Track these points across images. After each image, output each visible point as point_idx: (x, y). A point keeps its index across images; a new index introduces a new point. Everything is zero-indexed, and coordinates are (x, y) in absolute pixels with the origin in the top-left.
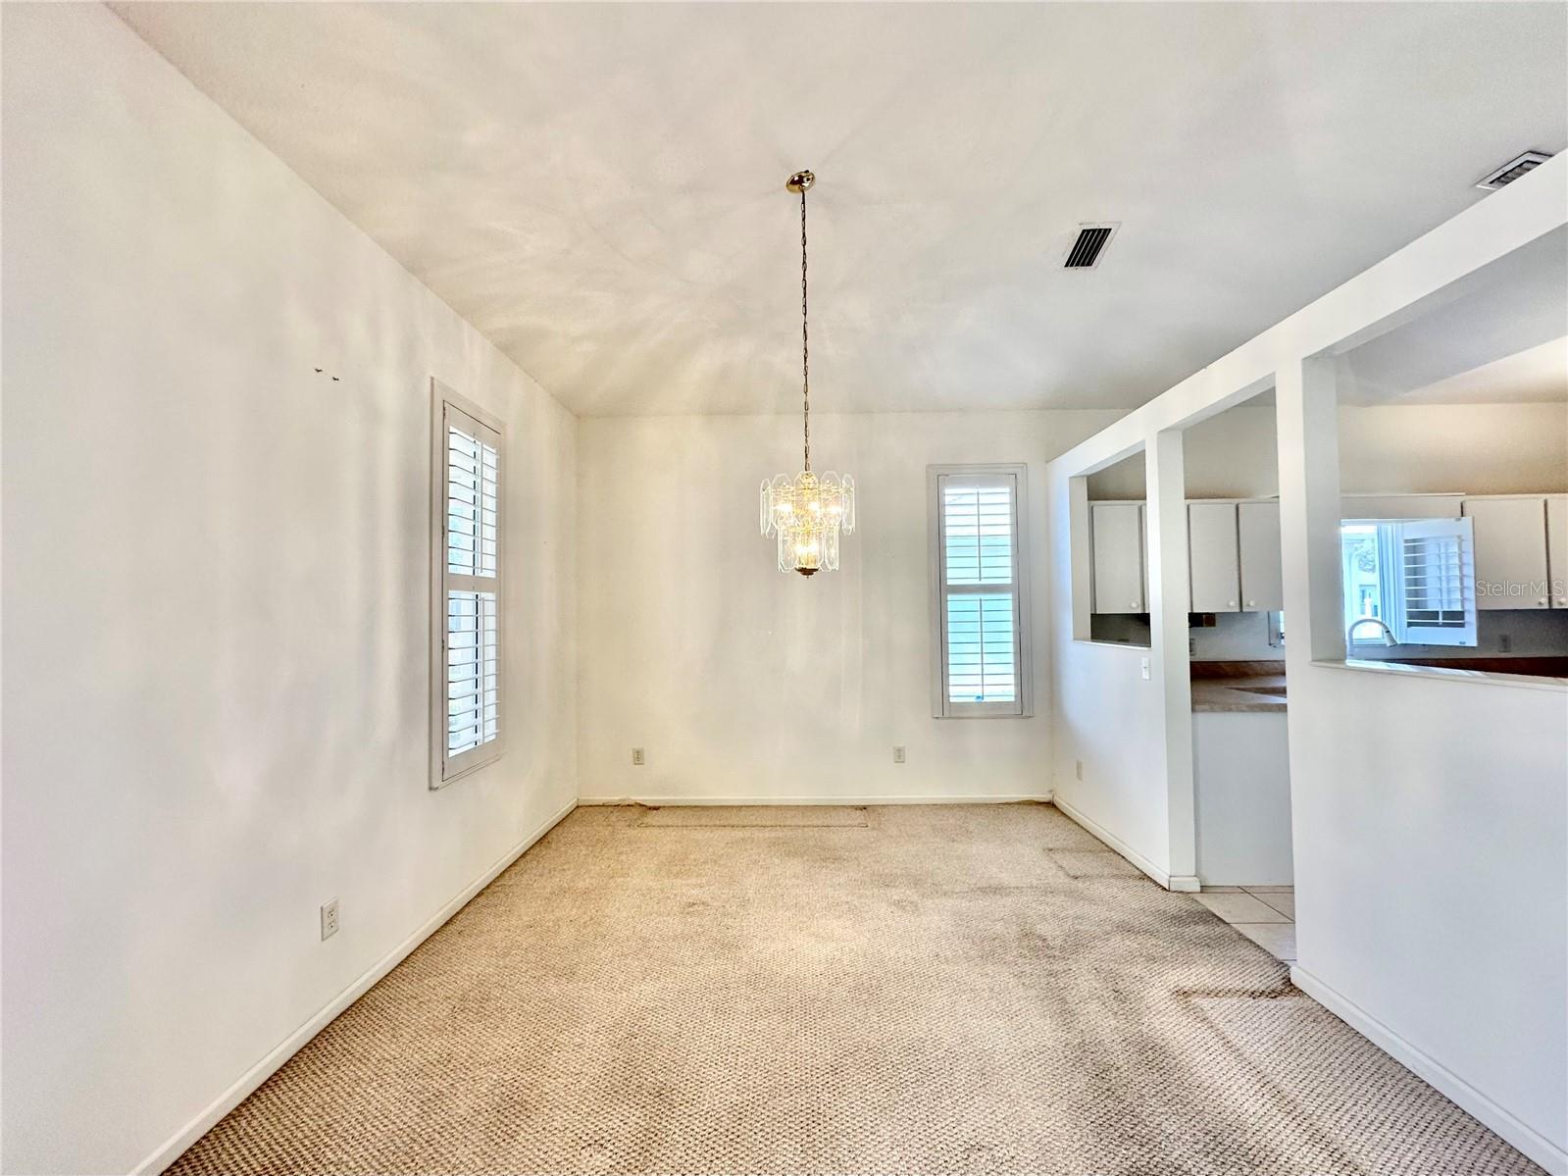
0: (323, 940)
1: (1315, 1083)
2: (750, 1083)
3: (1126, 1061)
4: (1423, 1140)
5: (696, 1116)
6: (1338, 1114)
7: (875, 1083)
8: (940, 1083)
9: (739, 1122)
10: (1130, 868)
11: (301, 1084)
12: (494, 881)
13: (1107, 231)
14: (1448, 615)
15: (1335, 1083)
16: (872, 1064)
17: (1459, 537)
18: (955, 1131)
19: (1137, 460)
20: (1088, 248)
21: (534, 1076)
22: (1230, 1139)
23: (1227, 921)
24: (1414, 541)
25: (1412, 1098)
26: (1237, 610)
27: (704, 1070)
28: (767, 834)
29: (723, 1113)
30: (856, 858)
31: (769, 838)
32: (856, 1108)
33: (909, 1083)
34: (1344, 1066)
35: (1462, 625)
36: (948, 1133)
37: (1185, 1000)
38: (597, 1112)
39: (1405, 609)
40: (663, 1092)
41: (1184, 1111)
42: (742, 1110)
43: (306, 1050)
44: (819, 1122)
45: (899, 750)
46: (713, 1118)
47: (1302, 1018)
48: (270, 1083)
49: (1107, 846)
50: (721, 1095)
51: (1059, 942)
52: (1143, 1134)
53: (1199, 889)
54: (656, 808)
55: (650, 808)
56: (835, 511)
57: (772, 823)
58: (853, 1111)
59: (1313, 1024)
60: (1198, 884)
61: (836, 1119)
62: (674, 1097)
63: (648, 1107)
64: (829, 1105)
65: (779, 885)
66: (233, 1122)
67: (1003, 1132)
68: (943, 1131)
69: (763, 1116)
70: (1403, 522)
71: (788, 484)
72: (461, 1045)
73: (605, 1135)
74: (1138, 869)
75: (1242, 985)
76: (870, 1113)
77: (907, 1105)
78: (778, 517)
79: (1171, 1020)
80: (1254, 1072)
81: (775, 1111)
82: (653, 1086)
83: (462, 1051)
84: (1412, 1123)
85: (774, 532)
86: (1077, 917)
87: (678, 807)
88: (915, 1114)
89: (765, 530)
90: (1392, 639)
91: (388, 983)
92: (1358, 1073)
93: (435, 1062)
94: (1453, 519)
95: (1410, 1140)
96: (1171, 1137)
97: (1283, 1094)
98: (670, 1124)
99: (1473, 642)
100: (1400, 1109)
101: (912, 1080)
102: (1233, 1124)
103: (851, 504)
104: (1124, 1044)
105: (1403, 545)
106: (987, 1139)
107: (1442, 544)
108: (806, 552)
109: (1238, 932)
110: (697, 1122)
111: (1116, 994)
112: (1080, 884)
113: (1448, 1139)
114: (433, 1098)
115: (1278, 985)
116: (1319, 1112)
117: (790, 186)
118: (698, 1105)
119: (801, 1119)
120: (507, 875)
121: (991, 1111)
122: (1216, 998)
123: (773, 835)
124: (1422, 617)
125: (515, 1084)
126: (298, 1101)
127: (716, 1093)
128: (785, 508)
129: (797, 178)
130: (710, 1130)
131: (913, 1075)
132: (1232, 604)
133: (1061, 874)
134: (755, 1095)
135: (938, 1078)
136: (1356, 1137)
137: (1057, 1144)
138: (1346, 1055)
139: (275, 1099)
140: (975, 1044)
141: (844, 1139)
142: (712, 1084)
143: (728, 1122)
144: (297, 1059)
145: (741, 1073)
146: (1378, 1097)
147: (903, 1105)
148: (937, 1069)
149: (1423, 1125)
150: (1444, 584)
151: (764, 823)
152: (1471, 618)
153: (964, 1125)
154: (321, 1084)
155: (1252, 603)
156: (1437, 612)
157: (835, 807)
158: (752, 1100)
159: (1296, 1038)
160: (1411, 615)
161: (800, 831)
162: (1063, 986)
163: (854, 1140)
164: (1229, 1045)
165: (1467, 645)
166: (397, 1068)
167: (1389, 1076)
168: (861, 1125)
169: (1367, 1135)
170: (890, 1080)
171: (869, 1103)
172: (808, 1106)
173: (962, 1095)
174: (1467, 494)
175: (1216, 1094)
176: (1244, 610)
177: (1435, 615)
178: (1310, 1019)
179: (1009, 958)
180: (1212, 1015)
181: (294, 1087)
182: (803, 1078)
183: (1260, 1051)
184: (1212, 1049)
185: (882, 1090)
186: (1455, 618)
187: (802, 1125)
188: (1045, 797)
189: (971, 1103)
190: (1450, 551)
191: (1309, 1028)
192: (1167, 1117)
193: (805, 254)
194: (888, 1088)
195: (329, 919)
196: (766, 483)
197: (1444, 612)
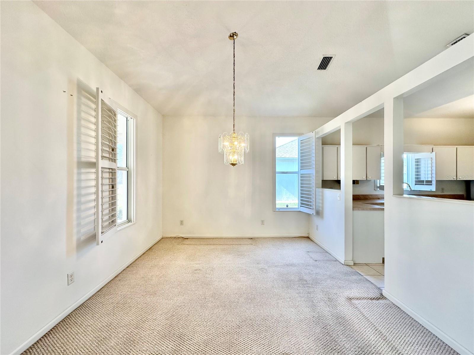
0: (68, 285)
1: (392, 329)
2: (211, 332)
3: (332, 322)
4: (427, 349)
5: (192, 344)
6: (400, 341)
7: (252, 331)
8: (273, 331)
9: (206, 346)
10: (332, 257)
11: (57, 335)
12: (133, 263)
13: (331, 58)
14: (427, 181)
15: (398, 329)
16: (251, 325)
17: (432, 158)
18: (278, 348)
19: (338, 132)
20: (325, 63)
21: (139, 331)
22: (366, 350)
23: (362, 275)
24: (418, 159)
25: (422, 334)
26: (366, 179)
27: (196, 328)
28: (221, 247)
29: (201, 343)
30: (249, 255)
31: (222, 248)
32: (246, 341)
33: (263, 331)
34: (401, 323)
35: (431, 185)
36: (275, 349)
37: (350, 301)
38: (159, 344)
39: (414, 180)
40: (182, 336)
41: (351, 340)
42: (207, 342)
43: (61, 323)
44: (233, 346)
45: (263, 221)
46: (198, 345)
47: (386, 307)
48: (47, 335)
49: (325, 251)
50: (201, 337)
51: (311, 282)
52: (339, 349)
53: (353, 264)
54: (187, 239)
55: (185, 239)
56: (243, 145)
57: (223, 244)
58: (244, 342)
59: (390, 309)
60: (353, 263)
61: (239, 345)
62: (185, 337)
63: (176, 341)
64: (236, 340)
65: (224, 264)
66: (31, 350)
67: (293, 349)
68: (274, 348)
69: (214, 344)
70: (415, 153)
71: (228, 136)
72: (115, 320)
73: (160, 352)
74: (335, 258)
75: (367, 296)
76: (250, 342)
77: (262, 339)
78: (224, 146)
79: (346, 308)
80: (373, 325)
81: (218, 342)
82: (178, 334)
83: (115, 322)
84: (423, 343)
85: (223, 152)
86: (317, 274)
87: (194, 238)
88: (265, 342)
89: (220, 151)
90: (410, 188)
91: (93, 298)
92: (405, 325)
93: (105, 326)
94: (430, 153)
95: (423, 349)
96: (348, 349)
97: (382, 333)
98: (183, 347)
99: (434, 190)
100: (419, 338)
101: (264, 330)
102: (367, 344)
103: (248, 143)
104: (332, 316)
105: (414, 160)
106: (288, 351)
107: (426, 160)
108: (233, 158)
109: (365, 278)
110: (192, 346)
111: (329, 299)
112: (317, 263)
113: (435, 348)
114: (103, 339)
115: (379, 296)
116: (394, 339)
117: (230, 38)
118: (193, 340)
119: (227, 345)
120: (137, 261)
121: (290, 341)
122: (360, 300)
123: (223, 247)
124: (419, 182)
125: (132, 334)
126: (55, 341)
127: (199, 336)
128: (227, 144)
129: (232, 35)
130: (196, 350)
131: (264, 328)
132: (364, 177)
133: (311, 260)
134: (212, 336)
135: (273, 329)
136: (406, 348)
137: (311, 352)
138: (401, 319)
139: (47, 341)
140: (284, 317)
141: (241, 352)
142: (198, 333)
143: (203, 346)
144: (57, 326)
145: (208, 329)
146: (412, 334)
147: (261, 339)
148: (272, 326)
149: (427, 343)
150: (426, 172)
151: (221, 243)
152: (434, 183)
153: (281, 346)
154: (64, 335)
155: (370, 177)
156: (424, 181)
157: (243, 238)
158: (211, 338)
159: (385, 314)
160: (416, 182)
161: (232, 246)
162: (312, 297)
163: (245, 352)
164: (365, 316)
165: (432, 191)
166: (92, 328)
167: (415, 327)
168: (247, 347)
169: (409, 347)
170: (257, 330)
171: (250, 339)
172: (230, 340)
173: (280, 335)
174: (434, 145)
175: (361, 334)
176: (368, 179)
177: (423, 181)
178: (389, 307)
179: (295, 287)
180: (359, 306)
181: (55, 336)
182: (228, 330)
183: (374, 318)
184: (359, 318)
185: (254, 334)
186: (429, 183)
187: (227, 347)
188: (306, 235)
189: (283, 338)
190: (428, 162)
191: (389, 310)
192: (346, 342)
193: (234, 60)
194: (256, 333)
195: (70, 278)
196: (220, 135)
197: (426, 181)
